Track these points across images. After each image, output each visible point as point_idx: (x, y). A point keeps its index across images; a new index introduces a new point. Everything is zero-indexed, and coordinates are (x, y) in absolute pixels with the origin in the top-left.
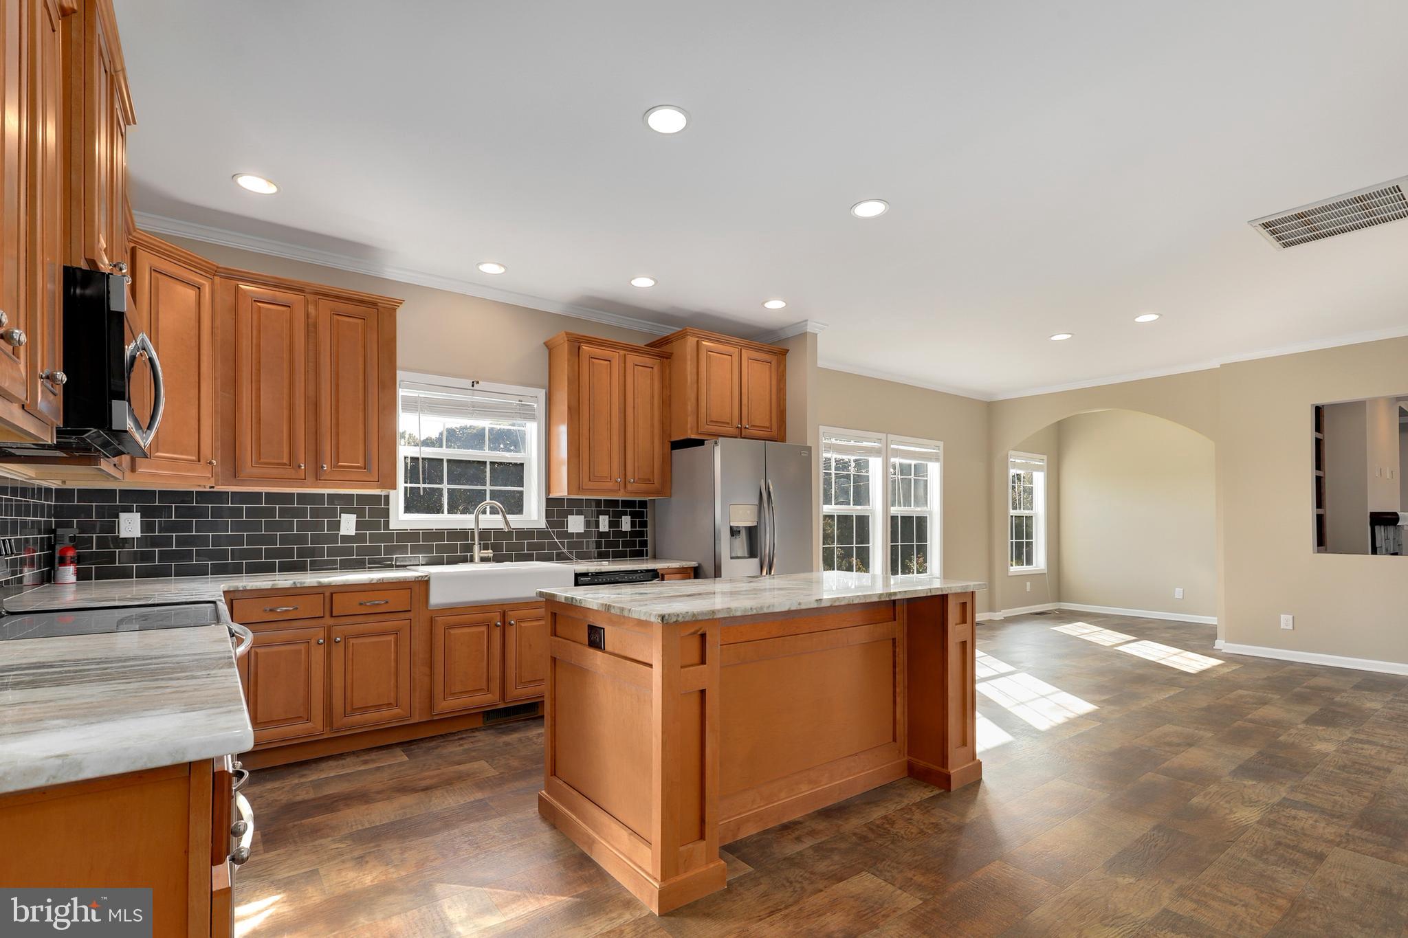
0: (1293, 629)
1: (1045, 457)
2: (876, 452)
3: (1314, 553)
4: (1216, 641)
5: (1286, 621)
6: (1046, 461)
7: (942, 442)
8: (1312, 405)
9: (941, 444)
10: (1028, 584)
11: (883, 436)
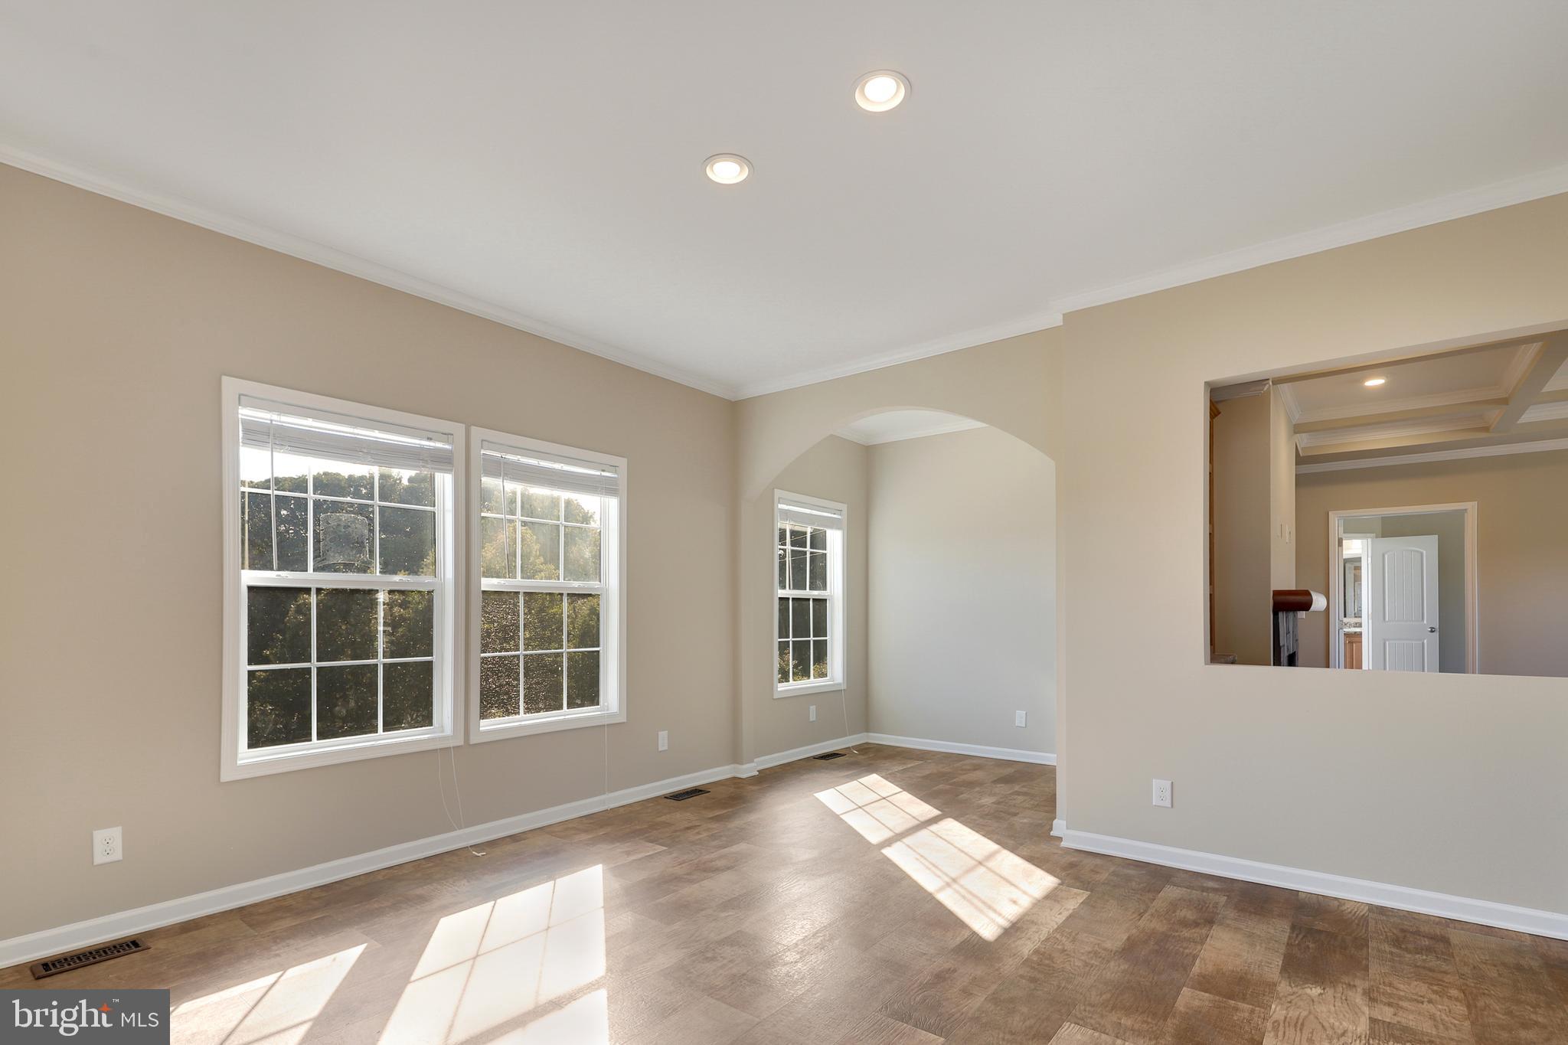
0: (1172, 806)
1: (844, 507)
2: (443, 461)
3: (1206, 664)
4: (1055, 822)
5: (1159, 790)
6: (845, 512)
7: (625, 460)
8: (1207, 383)
9: (622, 463)
10: (813, 708)
11: (459, 429)
